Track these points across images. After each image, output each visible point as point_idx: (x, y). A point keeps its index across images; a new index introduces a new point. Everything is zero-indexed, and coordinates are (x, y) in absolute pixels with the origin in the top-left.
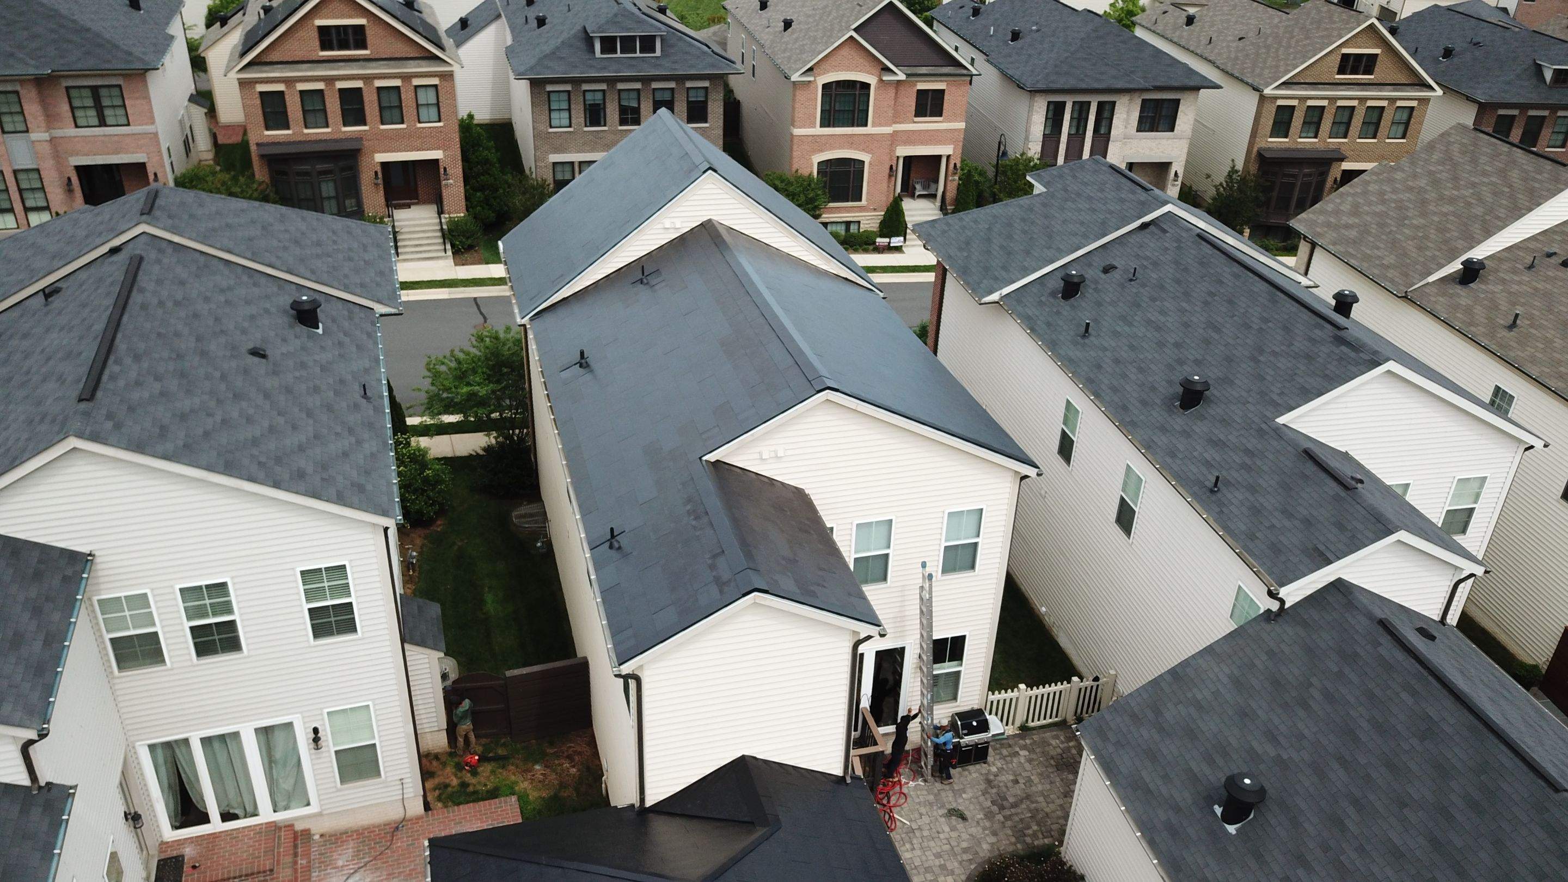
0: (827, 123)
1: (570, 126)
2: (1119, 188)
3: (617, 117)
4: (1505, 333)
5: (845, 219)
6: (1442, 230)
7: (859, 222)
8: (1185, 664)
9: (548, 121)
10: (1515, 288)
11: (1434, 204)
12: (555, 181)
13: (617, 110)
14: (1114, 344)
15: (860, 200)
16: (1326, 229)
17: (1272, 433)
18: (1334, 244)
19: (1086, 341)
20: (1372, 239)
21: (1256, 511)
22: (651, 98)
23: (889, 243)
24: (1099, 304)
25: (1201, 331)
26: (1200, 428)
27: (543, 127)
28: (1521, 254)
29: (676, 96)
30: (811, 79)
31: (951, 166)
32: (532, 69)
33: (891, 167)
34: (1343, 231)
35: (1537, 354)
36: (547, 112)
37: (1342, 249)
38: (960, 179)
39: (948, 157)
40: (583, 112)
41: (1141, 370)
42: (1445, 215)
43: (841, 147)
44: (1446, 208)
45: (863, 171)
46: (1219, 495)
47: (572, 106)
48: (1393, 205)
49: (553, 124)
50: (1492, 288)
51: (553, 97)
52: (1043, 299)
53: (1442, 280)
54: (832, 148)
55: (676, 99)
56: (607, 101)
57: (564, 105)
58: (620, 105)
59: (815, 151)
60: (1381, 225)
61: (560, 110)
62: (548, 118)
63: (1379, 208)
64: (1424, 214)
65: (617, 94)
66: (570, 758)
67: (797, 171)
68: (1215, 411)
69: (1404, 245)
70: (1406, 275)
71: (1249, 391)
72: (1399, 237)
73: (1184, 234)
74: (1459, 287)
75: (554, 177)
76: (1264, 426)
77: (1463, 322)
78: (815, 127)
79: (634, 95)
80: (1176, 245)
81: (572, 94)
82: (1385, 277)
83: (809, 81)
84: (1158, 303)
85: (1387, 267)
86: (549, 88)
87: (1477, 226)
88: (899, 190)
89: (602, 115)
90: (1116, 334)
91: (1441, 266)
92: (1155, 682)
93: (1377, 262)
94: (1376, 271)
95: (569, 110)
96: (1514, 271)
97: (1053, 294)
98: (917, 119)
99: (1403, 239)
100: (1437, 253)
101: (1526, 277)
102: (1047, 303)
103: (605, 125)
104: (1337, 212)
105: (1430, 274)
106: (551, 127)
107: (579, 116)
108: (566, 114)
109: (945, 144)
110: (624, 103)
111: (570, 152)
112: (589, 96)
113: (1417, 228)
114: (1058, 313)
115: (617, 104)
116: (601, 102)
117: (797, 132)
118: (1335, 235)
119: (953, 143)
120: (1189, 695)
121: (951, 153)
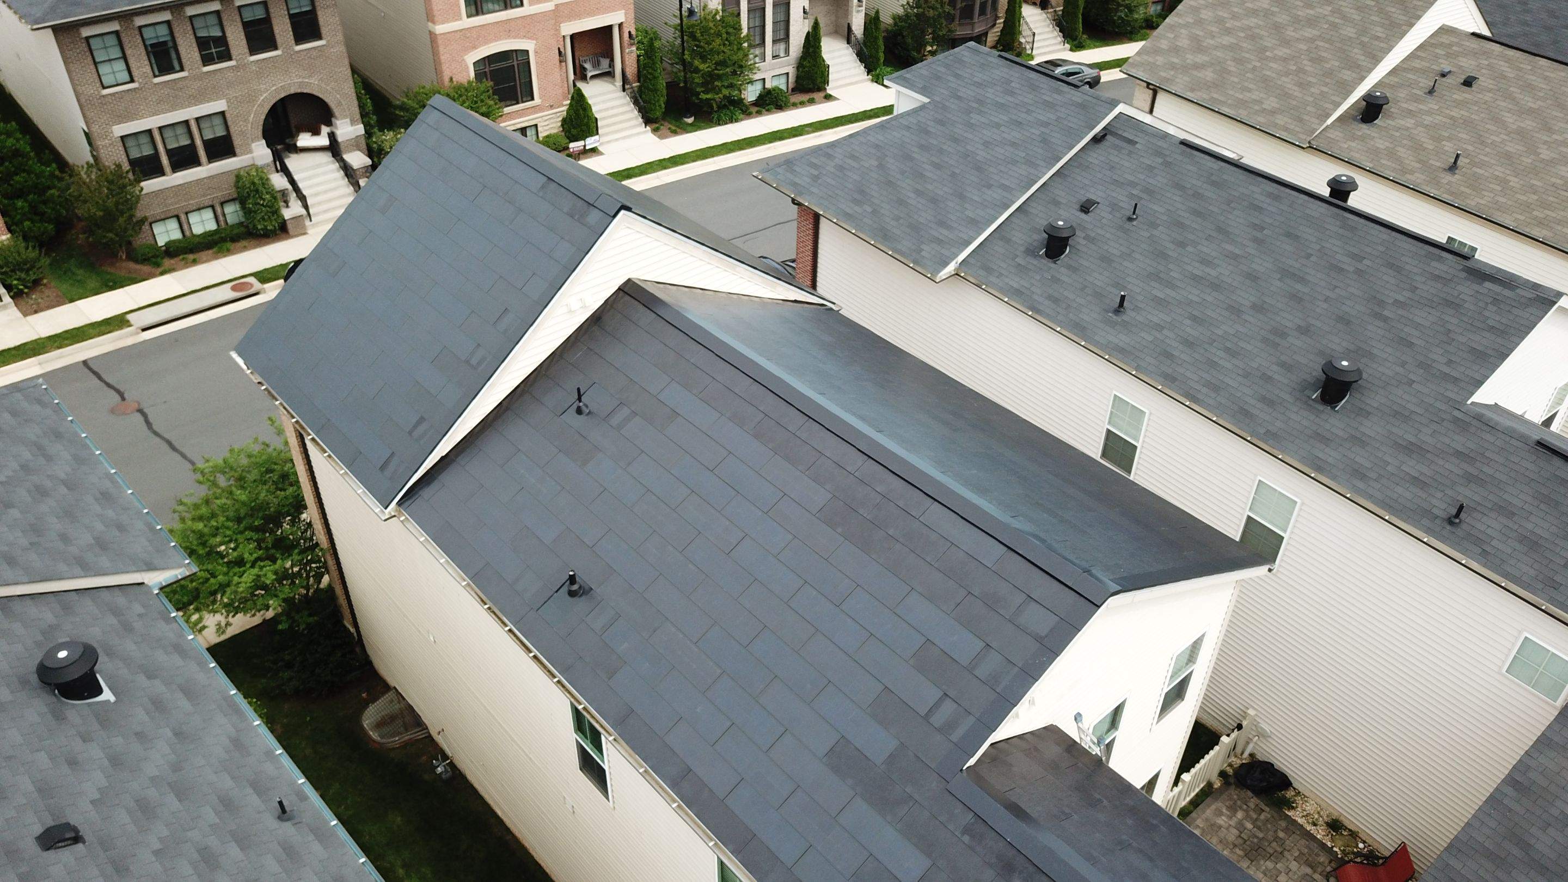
0: (474, 12)
1: (132, 81)
2: (1034, 88)
3: (196, 55)
4: (1447, 178)
5: (519, 126)
6: (1317, 60)
7: (536, 126)
8: (1521, 767)
9: (97, 80)
10: (1428, 120)
11: (1292, 29)
12: (133, 163)
13: (195, 45)
14: (1169, 319)
15: (533, 99)
16: (1172, 73)
17: (1475, 422)
18: (1192, 90)
19: (1125, 317)
20: (1236, 80)
21: (1532, 544)
22: (239, 19)
23: (585, 146)
24: (1106, 259)
25: (1278, 283)
26: (1371, 428)
27: (91, 89)
28: (1410, 76)
29: (271, 10)
31: (626, 35)
32: (53, 10)
33: (560, 53)
34: (1195, 73)
35: (1497, 198)
36: (92, 67)
37: (1205, 96)
38: (637, 49)
39: (620, 25)
40: (145, 58)
41: (1232, 353)
42: (1312, 40)
43: (497, 38)
44: (1309, 33)
45: (529, 63)
46: (1464, 526)
47: (129, 52)
48: (1242, 35)
49: (106, 83)
50: (1402, 122)
51: (95, 43)
52: (1019, 260)
53: (1340, 119)
54: (487, 42)
55: (272, 15)
56: (176, 35)
57: (116, 53)
58: (197, 39)
59: (467, 50)
60: (1239, 61)
61: (110, 60)
62: (95, 76)
63: (1227, 40)
64: (1286, 42)
65: (188, 24)
67: (451, 79)
68: (1374, 399)
69: (1279, 83)
70: (1300, 120)
71: (1403, 364)
72: (1268, 73)
73: (1160, 143)
74: (1364, 126)
75: (128, 156)
76: (1456, 413)
77: (1394, 170)
78: (461, 19)
79: (213, 20)
80: (1160, 160)
81: (123, 35)
82: (1276, 125)
84: (1190, 249)
85: (1273, 112)
86: (86, 32)
87: (1356, 50)
88: (572, 77)
89: (174, 56)
90: (1160, 303)
91: (1338, 105)
92: (1494, 800)
93: (1257, 108)
94: (1261, 119)
95: (125, 58)
96: (1416, 99)
97: (1031, 252)
99: (1274, 75)
100: (1325, 89)
101: (1432, 104)
102: (1030, 267)
103: (182, 69)
104: (1175, 50)
105: (1328, 116)
106: (104, 88)
107: (141, 65)
108: (121, 65)
109: (613, 11)
110: (201, 34)
111: (142, 117)
112: (148, 33)
113: (1285, 60)
114: (1055, 280)
115: (192, 37)
116: (168, 38)
117: (440, 29)
118: (1186, 78)
119: (624, 7)
120: (1555, 812)
121: (622, 20)
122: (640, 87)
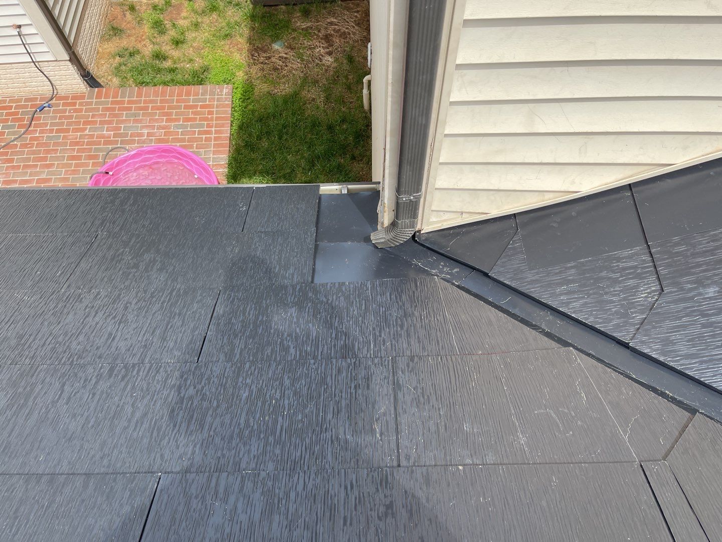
66: (327, 38)
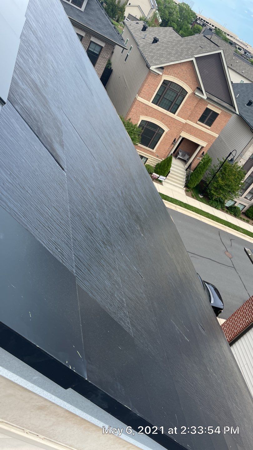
0: (156, 102)
7: (147, 159)
15: (153, 149)
23: (158, 177)
30: (161, 74)
31: (202, 152)
33: (175, 140)
38: (202, 160)
43: (157, 118)
45: (161, 135)
54: (152, 116)
59: (143, 114)
67: (130, 119)
78: (149, 101)
83: (159, 74)
88: (172, 152)
98: (199, 122)
109: (204, 141)
117: (139, 98)
119: (208, 142)
121: (205, 146)
122: (192, 173)
